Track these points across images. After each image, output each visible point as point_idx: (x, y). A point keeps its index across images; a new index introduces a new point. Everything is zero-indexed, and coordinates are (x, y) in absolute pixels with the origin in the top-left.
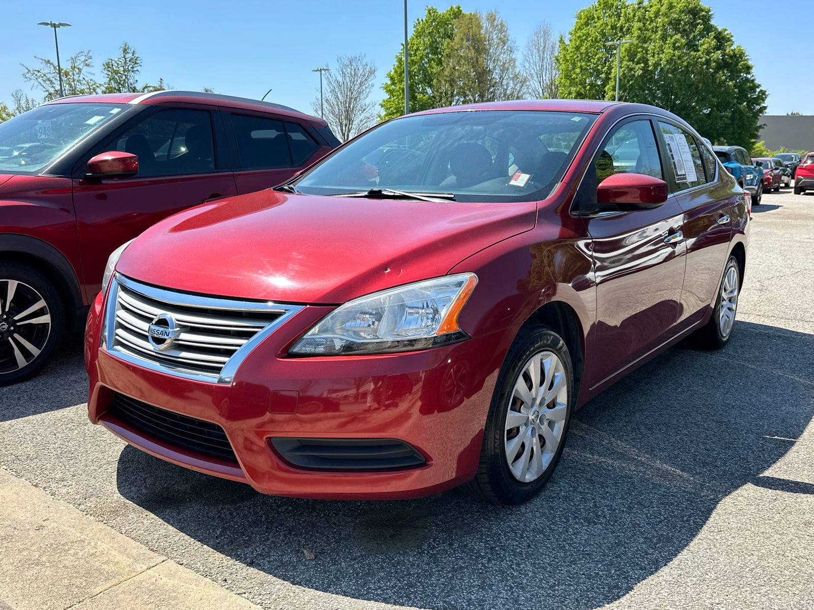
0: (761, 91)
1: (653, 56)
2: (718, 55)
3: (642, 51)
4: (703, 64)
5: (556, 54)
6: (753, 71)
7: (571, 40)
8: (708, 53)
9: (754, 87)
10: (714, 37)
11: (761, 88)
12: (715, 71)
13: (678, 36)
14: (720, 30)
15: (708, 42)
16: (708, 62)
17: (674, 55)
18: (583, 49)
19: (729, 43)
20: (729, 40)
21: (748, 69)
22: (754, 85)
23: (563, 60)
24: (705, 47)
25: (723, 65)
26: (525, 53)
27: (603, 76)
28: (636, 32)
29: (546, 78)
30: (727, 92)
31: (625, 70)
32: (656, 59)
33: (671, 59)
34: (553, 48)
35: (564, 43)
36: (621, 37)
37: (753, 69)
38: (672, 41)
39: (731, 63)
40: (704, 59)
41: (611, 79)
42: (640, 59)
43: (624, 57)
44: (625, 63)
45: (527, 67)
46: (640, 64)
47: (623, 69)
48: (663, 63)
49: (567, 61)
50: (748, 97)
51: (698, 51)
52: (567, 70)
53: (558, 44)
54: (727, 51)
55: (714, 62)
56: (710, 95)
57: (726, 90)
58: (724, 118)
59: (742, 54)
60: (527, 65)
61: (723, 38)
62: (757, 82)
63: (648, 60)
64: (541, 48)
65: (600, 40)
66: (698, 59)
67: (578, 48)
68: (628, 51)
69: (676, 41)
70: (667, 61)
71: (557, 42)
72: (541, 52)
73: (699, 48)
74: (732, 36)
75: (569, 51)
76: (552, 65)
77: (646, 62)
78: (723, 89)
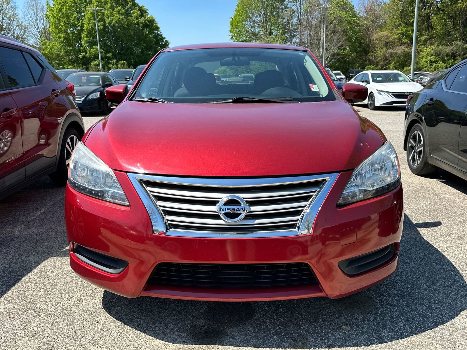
0: (166, 41)
1: (108, 18)
2: (142, 20)
3: (101, 15)
4: (136, 24)
5: (45, 13)
6: (160, 29)
7: (54, 5)
8: (137, 18)
9: (163, 39)
10: (139, 10)
11: (166, 39)
12: (142, 29)
13: (120, 8)
14: (140, 6)
15: (135, 13)
16: (138, 23)
17: (119, 18)
18: (64, 11)
19: (146, 13)
20: (146, 12)
21: (157, 28)
22: (162, 37)
23: (52, 17)
24: (135, 14)
25: (145, 26)
26: (23, 10)
27: (79, 28)
28: (96, 3)
29: (41, 27)
30: (150, 41)
31: (92, 25)
32: (110, 20)
33: (118, 20)
34: (42, 9)
35: (50, 6)
36: (86, 5)
37: (160, 28)
38: (117, 10)
39: (150, 25)
40: (136, 21)
41: (84, 30)
42: (100, 19)
43: (91, 18)
44: (92, 21)
45: (27, 19)
46: (101, 22)
47: (91, 24)
48: (114, 22)
49: (55, 17)
50: (160, 44)
51: (132, 17)
52: (55, 23)
53: (46, 7)
54: (146, 18)
55: (141, 23)
56: (142, 42)
57: (149, 39)
58: (151, 55)
59: (154, 20)
60: (26, 18)
61: (143, 11)
62: (163, 36)
63: (105, 20)
64: (35, 8)
65: (73, 6)
66: (132, 21)
67: (60, 10)
68: (93, 14)
69: (120, 10)
70: (116, 21)
71: (45, 5)
72: (35, 11)
73: (132, 15)
74: (147, 10)
75: (55, 11)
76: (43, 19)
77: (104, 21)
78: (148, 39)
